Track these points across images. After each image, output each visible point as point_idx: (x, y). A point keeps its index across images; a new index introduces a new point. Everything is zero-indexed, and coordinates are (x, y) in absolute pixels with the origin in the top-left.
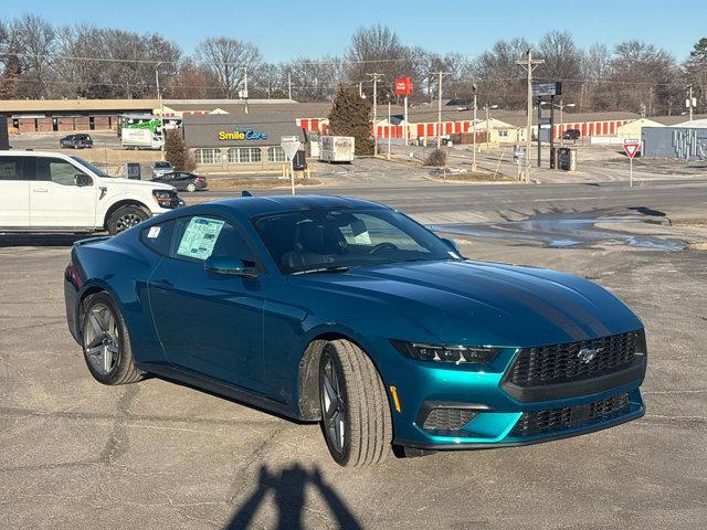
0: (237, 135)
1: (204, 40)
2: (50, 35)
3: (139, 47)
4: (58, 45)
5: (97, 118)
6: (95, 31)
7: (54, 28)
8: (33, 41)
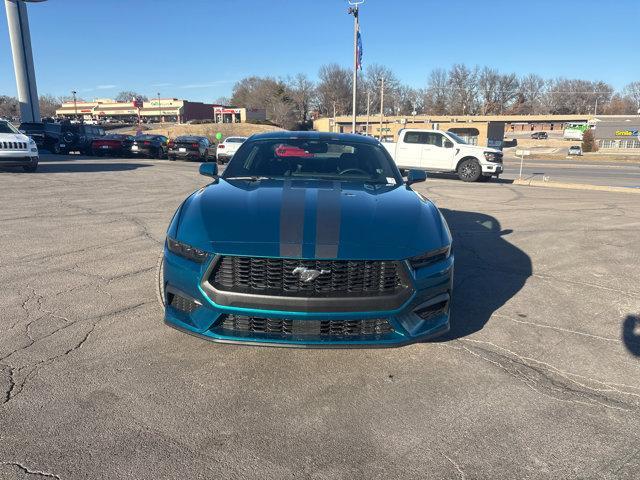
0: (627, 133)
1: (629, 83)
2: (541, 84)
3: (590, 89)
4: (545, 90)
5: (555, 124)
6: (567, 82)
7: (544, 80)
8: (532, 87)
